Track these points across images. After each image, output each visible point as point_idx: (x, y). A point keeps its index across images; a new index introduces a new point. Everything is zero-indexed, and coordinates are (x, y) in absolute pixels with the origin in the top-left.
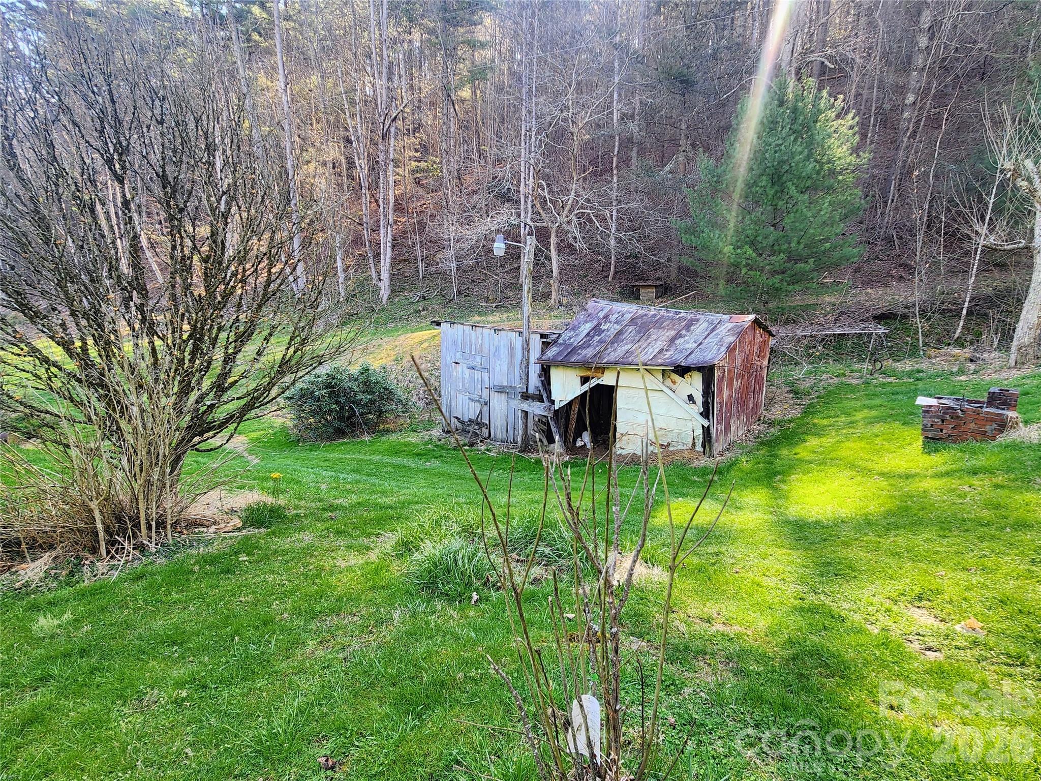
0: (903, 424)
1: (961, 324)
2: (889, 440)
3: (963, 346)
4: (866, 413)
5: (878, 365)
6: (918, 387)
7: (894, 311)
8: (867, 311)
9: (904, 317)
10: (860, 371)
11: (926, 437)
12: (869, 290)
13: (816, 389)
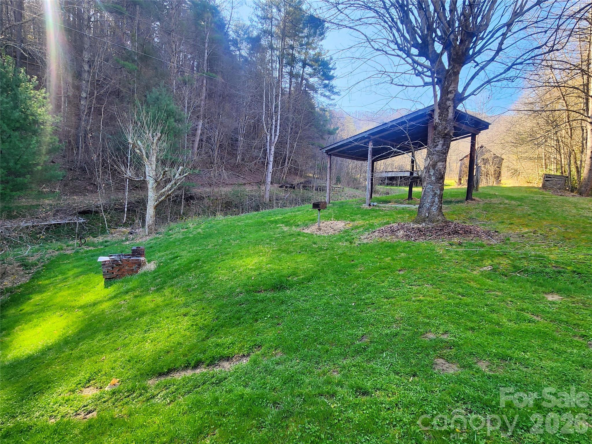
0: (96, 274)
1: (125, 215)
2: (86, 285)
3: (127, 227)
4: (76, 270)
5: (83, 241)
6: (106, 250)
7: (91, 209)
8: (75, 209)
9: (96, 212)
10: (73, 246)
11: (106, 279)
12: (75, 197)
13: (41, 260)
